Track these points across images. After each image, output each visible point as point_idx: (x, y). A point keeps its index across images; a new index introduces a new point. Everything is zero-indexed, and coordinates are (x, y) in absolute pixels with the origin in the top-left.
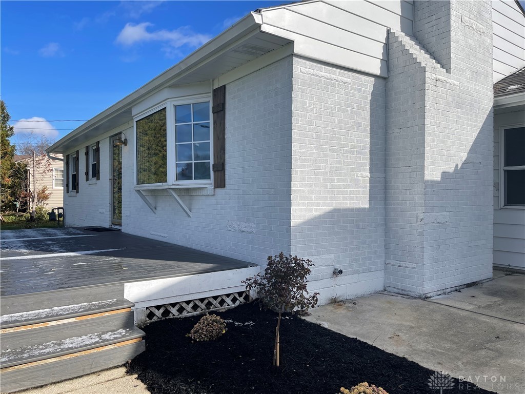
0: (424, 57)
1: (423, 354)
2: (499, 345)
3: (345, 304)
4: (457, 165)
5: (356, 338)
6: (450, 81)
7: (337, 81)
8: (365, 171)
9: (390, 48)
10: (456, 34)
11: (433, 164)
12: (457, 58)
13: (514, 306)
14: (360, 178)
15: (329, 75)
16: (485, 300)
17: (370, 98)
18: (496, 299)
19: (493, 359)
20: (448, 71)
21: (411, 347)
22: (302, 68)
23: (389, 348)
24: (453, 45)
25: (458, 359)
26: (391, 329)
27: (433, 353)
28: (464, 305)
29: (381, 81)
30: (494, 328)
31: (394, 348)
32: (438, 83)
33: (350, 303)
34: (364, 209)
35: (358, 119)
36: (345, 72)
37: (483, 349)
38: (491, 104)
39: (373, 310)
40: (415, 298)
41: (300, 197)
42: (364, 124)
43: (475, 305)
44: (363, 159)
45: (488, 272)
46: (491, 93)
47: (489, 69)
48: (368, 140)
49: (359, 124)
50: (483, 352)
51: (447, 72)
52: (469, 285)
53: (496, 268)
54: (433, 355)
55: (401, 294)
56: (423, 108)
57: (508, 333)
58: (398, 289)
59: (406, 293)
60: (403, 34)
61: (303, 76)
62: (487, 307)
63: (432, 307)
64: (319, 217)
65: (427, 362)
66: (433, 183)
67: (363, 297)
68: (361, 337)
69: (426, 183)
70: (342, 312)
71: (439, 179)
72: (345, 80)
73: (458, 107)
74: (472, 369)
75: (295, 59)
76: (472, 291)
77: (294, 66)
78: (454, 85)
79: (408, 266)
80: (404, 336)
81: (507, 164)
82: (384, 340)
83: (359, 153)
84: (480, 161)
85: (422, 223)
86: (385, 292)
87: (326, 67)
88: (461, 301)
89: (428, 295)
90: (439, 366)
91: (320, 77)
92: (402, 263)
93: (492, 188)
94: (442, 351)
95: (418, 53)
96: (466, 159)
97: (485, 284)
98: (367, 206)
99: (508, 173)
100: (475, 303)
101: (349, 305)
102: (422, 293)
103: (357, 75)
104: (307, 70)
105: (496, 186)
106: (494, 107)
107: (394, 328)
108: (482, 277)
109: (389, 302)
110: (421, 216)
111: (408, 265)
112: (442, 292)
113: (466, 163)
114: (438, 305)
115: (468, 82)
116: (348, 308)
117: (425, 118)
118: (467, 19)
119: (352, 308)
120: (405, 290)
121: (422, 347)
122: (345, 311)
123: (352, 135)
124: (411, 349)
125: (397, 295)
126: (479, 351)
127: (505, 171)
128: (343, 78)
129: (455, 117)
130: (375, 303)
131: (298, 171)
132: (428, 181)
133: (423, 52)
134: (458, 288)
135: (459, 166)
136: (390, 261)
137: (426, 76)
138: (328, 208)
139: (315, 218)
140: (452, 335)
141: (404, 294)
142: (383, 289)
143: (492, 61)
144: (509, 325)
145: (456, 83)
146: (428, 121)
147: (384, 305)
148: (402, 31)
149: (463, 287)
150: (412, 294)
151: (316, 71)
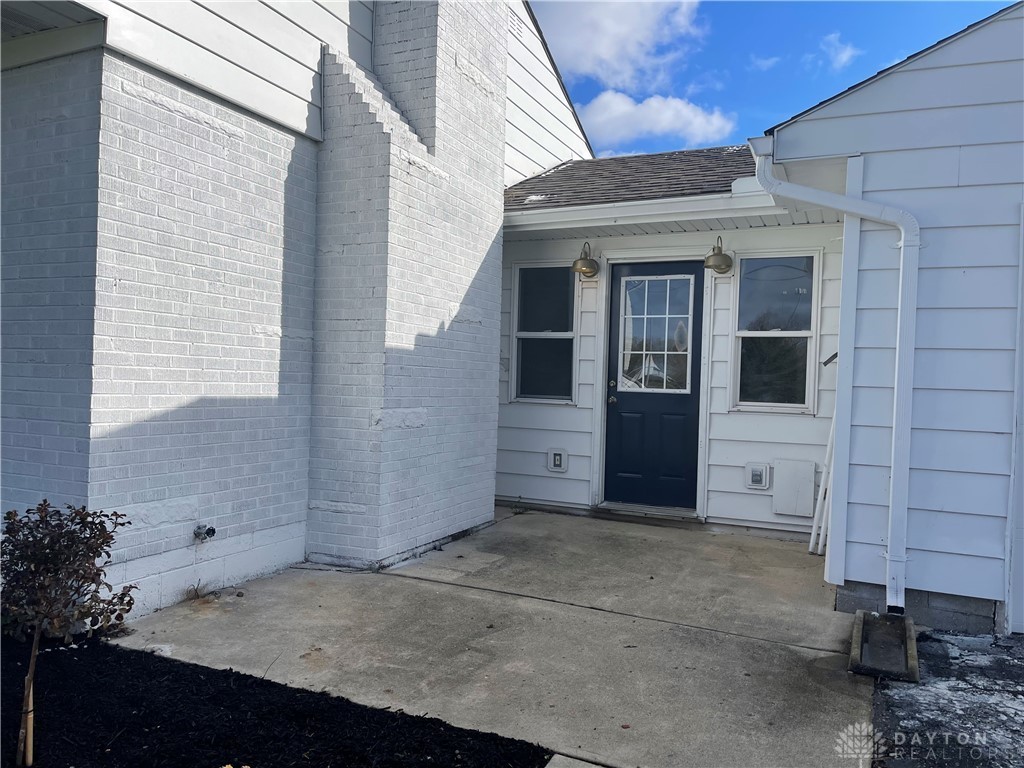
0: (389, 117)
1: (361, 679)
2: (492, 641)
3: (218, 598)
4: (443, 324)
5: (231, 669)
6: (432, 168)
7: (213, 128)
8: (270, 322)
9: (326, 85)
10: (445, 85)
11: (401, 318)
12: (445, 128)
13: (521, 567)
14: (261, 336)
15: (192, 110)
16: (477, 560)
17: (284, 175)
18: (496, 557)
19: (479, 667)
20: (431, 149)
21: (341, 667)
22: (126, 82)
23: (297, 680)
24: (440, 104)
25: (421, 676)
26: (306, 639)
27: (378, 674)
28: (444, 573)
29: (307, 145)
30: (487, 611)
31: (308, 676)
32: (412, 169)
33: (232, 594)
34: (267, 401)
35: (258, 215)
36: (230, 112)
37: (465, 651)
38: (500, 223)
39: (276, 604)
40: (362, 570)
41: (116, 371)
42: (272, 227)
43: (462, 572)
44: (269, 297)
45: (488, 512)
46: (500, 204)
47: (499, 161)
48: (280, 261)
49: (262, 226)
50: (465, 657)
51: (428, 152)
52: (455, 537)
53: (500, 503)
54: (380, 677)
55: (337, 566)
56: (384, 211)
57: (507, 615)
58: (331, 556)
59: (345, 562)
60: (354, 64)
61: (129, 100)
62: (481, 573)
63: (389, 585)
64: (164, 417)
65: (365, 694)
66: (401, 353)
67: (260, 579)
68: (242, 665)
69: (388, 352)
70: (210, 616)
71: (412, 347)
72: (232, 128)
73: (446, 218)
74: (443, 692)
75: (107, 58)
76: (459, 547)
77: (105, 73)
78: (441, 177)
79: (351, 510)
80: (329, 649)
81: (522, 328)
82: (290, 663)
83: (258, 285)
84: (480, 319)
85: (379, 428)
86: (307, 565)
87: (186, 92)
88: (441, 568)
89: (386, 563)
90: (387, 696)
91: (170, 111)
92: (341, 506)
93: (496, 367)
94: (396, 666)
95: (379, 105)
96: (458, 313)
97: (482, 532)
98: (274, 393)
99: (523, 342)
100: (462, 568)
101: (229, 599)
102: (374, 559)
103: (257, 124)
104: (140, 89)
105: (504, 362)
106: (504, 227)
107: (314, 636)
108: (478, 521)
109: (312, 584)
110: (378, 414)
111: (352, 507)
112: (411, 554)
113: (456, 321)
114: (400, 579)
115: (464, 177)
116: (224, 607)
117: (387, 231)
118: (466, 62)
119: (234, 604)
120: (344, 558)
121: (361, 664)
122: (217, 613)
123: (244, 247)
124: (339, 673)
125: (328, 567)
126: (459, 656)
127: (519, 339)
128: (226, 124)
129: (441, 236)
130: (284, 589)
131: (111, 311)
132: (391, 350)
133: (388, 105)
134: (437, 543)
135: (447, 326)
136: (318, 502)
137: (392, 151)
138: (186, 398)
139: (154, 419)
140: (417, 632)
141: (342, 565)
142: (302, 559)
143: (504, 147)
144: (510, 601)
145: (444, 174)
146: (393, 237)
147: (301, 592)
148: (352, 56)
149: (445, 541)
150: (357, 563)
151: (160, 96)
